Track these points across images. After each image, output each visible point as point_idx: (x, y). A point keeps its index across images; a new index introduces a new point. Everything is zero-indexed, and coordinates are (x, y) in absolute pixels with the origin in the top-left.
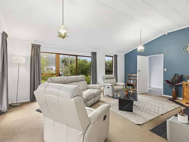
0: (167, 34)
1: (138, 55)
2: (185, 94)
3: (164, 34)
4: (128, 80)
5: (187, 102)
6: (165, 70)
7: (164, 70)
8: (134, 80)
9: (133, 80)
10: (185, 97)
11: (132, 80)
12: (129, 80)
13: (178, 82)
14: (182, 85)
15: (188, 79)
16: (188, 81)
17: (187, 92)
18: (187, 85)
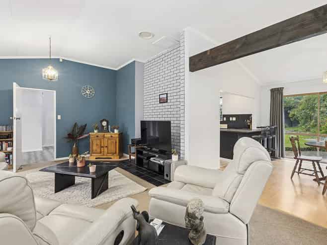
0: (61, 60)
1: (15, 82)
2: (95, 148)
5: (98, 157)
6: (59, 117)
7: (57, 117)
10: (94, 152)
13: (81, 134)
14: (89, 137)
15: (96, 129)
16: (96, 131)
17: (97, 145)
18: (97, 136)
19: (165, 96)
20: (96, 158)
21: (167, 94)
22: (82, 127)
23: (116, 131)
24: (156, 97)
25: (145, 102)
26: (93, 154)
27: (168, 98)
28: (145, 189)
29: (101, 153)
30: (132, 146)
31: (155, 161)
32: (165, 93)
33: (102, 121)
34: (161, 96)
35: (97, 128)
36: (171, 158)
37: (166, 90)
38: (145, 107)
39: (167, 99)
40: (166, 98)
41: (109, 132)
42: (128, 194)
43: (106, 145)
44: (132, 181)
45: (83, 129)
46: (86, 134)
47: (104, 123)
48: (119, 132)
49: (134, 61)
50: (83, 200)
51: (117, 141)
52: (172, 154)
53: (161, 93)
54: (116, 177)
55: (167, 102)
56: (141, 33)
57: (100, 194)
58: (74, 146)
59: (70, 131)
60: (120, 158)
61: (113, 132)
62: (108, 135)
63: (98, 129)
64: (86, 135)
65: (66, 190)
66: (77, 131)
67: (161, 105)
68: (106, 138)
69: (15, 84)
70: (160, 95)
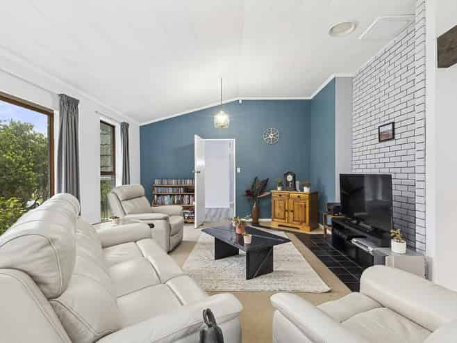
0: (240, 102)
2: (277, 211)
3: (236, 99)
4: (156, 197)
5: (281, 224)
6: (239, 170)
7: (236, 170)
8: (174, 195)
9: (171, 195)
10: (277, 216)
11: (169, 196)
12: (158, 195)
13: (262, 192)
14: (270, 196)
15: (279, 186)
16: (279, 188)
17: (280, 207)
18: (280, 195)
19: (390, 127)
20: (279, 226)
21: (393, 123)
22: (263, 182)
23: (306, 190)
24: (373, 132)
25: (354, 142)
26: (275, 220)
27: (396, 130)
28: (329, 289)
29: (284, 219)
30: (329, 214)
31: (358, 245)
32: (389, 122)
33: (286, 175)
34: (382, 129)
35: (280, 184)
36: (389, 246)
37: (392, 116)
38: (354, 150)
39: (394, 134)
40: (391, 132)
41: (295, 190)
42: (298, 288)
43: (292, 209)
44: (312, 269)
45: (265, 185)
46: (267, 191)
47: (290, 178)
48: (310, 190)
49: (334, 79)
50: (237, 277)
51: (307, 205)
52: (392, 238)
53: (382, 124)
54: (291, 258)
55: (393, 138)
56: (332, 28)
57: (258, 275)
58: (254, 206)
59: (249, 188)
60: (311, 230)
61: (302, 190)
62: (294, 195)
63: (282, 185)
64: (268, 193)
65: (227, 259)
66: (257, 188)
67: (382, 144)
68: (292, 198)
69: (196, 137)
70: (379, 127)
